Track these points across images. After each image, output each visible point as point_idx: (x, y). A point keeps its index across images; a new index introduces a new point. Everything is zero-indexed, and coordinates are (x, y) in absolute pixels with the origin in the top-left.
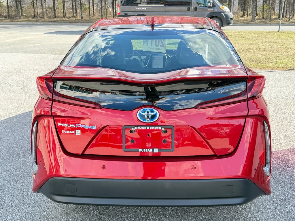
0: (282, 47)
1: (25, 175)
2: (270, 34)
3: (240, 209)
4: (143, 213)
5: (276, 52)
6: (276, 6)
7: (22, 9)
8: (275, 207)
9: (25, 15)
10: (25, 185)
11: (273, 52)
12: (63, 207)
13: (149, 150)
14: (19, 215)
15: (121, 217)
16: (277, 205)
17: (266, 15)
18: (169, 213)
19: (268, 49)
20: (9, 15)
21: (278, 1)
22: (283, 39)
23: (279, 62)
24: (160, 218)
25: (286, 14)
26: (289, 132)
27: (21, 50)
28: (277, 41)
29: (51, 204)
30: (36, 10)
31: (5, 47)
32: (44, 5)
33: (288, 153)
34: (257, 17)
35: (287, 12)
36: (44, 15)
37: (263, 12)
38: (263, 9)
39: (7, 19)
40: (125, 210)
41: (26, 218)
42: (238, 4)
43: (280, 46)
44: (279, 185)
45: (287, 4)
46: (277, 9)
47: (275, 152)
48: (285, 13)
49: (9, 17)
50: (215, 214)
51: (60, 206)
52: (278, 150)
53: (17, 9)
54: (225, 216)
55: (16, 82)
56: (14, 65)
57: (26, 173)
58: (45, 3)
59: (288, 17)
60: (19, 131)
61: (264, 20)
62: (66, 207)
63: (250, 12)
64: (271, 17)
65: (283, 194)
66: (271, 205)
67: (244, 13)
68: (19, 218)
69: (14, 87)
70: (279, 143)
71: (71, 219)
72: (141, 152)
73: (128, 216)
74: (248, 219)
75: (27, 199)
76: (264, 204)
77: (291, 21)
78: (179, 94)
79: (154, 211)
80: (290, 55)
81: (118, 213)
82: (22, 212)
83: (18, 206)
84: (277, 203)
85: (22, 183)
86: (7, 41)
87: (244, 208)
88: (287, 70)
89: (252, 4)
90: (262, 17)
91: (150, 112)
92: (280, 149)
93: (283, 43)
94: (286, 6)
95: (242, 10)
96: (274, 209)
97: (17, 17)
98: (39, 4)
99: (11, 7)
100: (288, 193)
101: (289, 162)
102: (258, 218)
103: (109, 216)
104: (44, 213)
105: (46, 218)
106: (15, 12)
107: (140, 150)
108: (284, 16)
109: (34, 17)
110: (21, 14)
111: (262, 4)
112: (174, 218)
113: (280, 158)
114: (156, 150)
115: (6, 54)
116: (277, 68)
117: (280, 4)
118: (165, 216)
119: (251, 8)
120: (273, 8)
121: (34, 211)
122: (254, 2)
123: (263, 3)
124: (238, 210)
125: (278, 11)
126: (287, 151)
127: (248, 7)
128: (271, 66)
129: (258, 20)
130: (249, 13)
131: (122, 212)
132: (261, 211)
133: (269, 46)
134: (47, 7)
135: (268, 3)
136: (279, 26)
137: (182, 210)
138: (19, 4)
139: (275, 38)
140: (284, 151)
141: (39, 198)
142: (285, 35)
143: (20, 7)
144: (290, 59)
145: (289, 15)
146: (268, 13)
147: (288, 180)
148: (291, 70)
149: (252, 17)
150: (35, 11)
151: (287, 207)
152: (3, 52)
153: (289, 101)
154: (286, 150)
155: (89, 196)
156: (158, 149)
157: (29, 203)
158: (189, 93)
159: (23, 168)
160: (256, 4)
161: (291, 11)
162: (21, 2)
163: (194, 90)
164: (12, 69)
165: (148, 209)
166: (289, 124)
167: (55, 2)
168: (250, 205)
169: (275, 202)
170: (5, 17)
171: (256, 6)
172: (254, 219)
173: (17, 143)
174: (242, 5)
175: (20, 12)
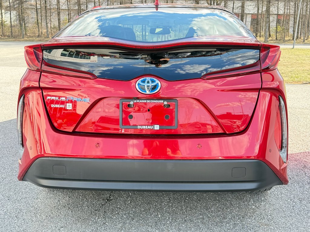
0: (297, 62)
1: (14, 173)
2: (284, 50)
3: (253, 207)
4: (143, 210)
5: (290, 67)
6: (290, 27)
7: (26, 28)
8: (293, 206)
9: (29, 34)
10: (13, 183)
11: (287, 67)
12: (54, 203)
13: (149, 126)
14: (4, 210)
15: (118, 213)
16: (295, 203)
17: (280, 37)
18: (173, 209)
19: (282, 64)
20: (12, 34)
21: (292, 22)
22: (298, 55)
23: (294, 76)
24: (163, 215)
25: (301, 35)
26: (307, 137)
27: (22, 65)
28: (291, 57)
29: (40, 200)
30: (41, 30)
31: (6, 62)
32: (49, 25)
33: (306, 156)
34: (270, 38)
35: (302, 33)
36: (48, 35)
37: (276, 33)
38: (277, 30)
39: (10, 39)
40: (123, 206)
41: (11, 213)
42: (250, 25)
43: (295, 62)
44: (297, 185)
45: (301, 25)
46: (291, 30)
47: (292, 154)
48: (299, 34)
49: (12, 36)
50: (225, 211)
51: (50, 202)
52: (295, 153)
53: (21, 28)
54: (236, 213)
55: (13, 91)
56: (13, 76)
57: (15, 171)
58: (50, 23)
59: (302, 38)
60: (12, 134)
61: (277, 42)
62: (57, 203)
63: (263, 33)
64: (284, 38)
65: (302, 194)
66: (288, 203)
67: (256, 35)
68: (3, 213)
69: (11, 96)
70: (296, 147)
71: (61, 214)
72: (140, 129)
73: (126, 212)
74: (262, 217)
75: (14, 195)
76: (281, 203)
77: (306, 41)
78: (184, 58)
79: (156, 208)
80: (306, 70)
81: (116, 209)
82: (7, 207)
83: (3, 202)
84: (295, 201)
85: (10, 180)
86: (8, 56)
87: (257, 206)
88: (303, 84)
89: (265, 25)
90: (275, 38)
91: (150, 82)
92: (297, 152)
93: (298, 58)
94: (300, 28)
95: (254, 31)
96: (292, 207)
97: (20, 36)
98: (44, 24)
99: (14, 26)
100: (307, 193)
101: (308, 164)
102: (273, 216)
103: (105, 212)
104: (32, 209)
105: (33, 213)
106: (19, 31)
107: (139, 127)
108: (298, 37)
109: (39, 36)
110: (24, 32)
111: (275, 24)
112: (178, 214)
113: (297, 160)
114: (157, 127)
115: (6, 67)
116: (292, 82)
117: (294, 25)
118: (168, 213)
119: (264, 29)
120: (287, 29)
121: (20, 206)
122: (267, 23)
123: (277, 24)
124: (251, 208)
125: (292, 33)
126: (305, 154)
127: (261, 29)
128: (286, 80)
129: (271, 41)
130: (261, 34)
131: (120, 209)
132: (277, 209)
133: (284, 61)
134: (52, 27)
135: (281, 24)
136: (293, 46)
137: (187, 207)
138: (23, 23)
139: (289, 54)
140: (301, 154)
141: (27, 195)
142: (300, 51)
143: (24, 26)
144: (306, 74)
145: (304, 36)
146: (282, 34)
147: (307, 181)
148: (307, 83)
149: (265, 38)
150: (39, 31)
151: (306, 205)
152: (3, 66)
153: (306, 111)
154: (303, 152)
155: (80, 179)
156: (159, 126)
157: (16, 199)
158: (194, 57)
159: (12, 167)
160: (269, 24)
161: (306, 32)
162: (26, 22)
163: (201, 53)
164: (10, 80)
165: (150, 206)
166: (307, 130)
167: (60, 21)
168: (264, 203)
169: (293, 201)
170: (9, 36)
171: (269, 27)
172: (270, 217)
173: (9, 144)
174: (254, 26)
175: (23, 31)
